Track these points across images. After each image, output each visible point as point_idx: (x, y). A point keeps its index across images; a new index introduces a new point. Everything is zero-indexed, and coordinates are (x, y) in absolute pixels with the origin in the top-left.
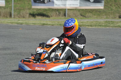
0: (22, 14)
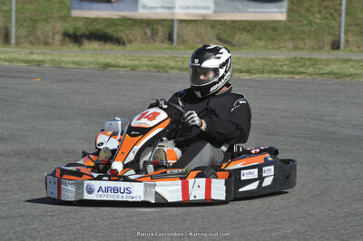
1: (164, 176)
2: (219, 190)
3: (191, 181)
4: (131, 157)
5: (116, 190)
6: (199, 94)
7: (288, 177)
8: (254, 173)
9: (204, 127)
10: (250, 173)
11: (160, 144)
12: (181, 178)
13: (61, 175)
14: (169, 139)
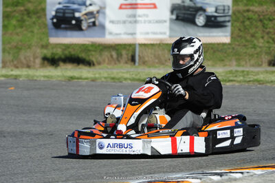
0: (25, 58)
1: (157, 135)
2: (200, 145)
3: (178, 138)
4: (132, 121)
5: (121, 146)
6: (180, 75)
7: (254, 138)
8: (227, 134)
9: (187, 97)
10: (225, 133)
11: (154, 112)
12: (171, 136)
13: (79, 136)
14: (161, 108)
